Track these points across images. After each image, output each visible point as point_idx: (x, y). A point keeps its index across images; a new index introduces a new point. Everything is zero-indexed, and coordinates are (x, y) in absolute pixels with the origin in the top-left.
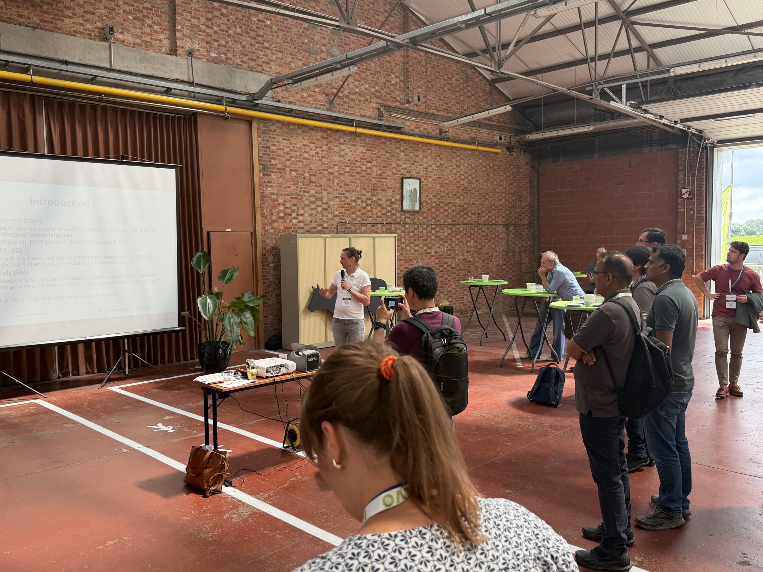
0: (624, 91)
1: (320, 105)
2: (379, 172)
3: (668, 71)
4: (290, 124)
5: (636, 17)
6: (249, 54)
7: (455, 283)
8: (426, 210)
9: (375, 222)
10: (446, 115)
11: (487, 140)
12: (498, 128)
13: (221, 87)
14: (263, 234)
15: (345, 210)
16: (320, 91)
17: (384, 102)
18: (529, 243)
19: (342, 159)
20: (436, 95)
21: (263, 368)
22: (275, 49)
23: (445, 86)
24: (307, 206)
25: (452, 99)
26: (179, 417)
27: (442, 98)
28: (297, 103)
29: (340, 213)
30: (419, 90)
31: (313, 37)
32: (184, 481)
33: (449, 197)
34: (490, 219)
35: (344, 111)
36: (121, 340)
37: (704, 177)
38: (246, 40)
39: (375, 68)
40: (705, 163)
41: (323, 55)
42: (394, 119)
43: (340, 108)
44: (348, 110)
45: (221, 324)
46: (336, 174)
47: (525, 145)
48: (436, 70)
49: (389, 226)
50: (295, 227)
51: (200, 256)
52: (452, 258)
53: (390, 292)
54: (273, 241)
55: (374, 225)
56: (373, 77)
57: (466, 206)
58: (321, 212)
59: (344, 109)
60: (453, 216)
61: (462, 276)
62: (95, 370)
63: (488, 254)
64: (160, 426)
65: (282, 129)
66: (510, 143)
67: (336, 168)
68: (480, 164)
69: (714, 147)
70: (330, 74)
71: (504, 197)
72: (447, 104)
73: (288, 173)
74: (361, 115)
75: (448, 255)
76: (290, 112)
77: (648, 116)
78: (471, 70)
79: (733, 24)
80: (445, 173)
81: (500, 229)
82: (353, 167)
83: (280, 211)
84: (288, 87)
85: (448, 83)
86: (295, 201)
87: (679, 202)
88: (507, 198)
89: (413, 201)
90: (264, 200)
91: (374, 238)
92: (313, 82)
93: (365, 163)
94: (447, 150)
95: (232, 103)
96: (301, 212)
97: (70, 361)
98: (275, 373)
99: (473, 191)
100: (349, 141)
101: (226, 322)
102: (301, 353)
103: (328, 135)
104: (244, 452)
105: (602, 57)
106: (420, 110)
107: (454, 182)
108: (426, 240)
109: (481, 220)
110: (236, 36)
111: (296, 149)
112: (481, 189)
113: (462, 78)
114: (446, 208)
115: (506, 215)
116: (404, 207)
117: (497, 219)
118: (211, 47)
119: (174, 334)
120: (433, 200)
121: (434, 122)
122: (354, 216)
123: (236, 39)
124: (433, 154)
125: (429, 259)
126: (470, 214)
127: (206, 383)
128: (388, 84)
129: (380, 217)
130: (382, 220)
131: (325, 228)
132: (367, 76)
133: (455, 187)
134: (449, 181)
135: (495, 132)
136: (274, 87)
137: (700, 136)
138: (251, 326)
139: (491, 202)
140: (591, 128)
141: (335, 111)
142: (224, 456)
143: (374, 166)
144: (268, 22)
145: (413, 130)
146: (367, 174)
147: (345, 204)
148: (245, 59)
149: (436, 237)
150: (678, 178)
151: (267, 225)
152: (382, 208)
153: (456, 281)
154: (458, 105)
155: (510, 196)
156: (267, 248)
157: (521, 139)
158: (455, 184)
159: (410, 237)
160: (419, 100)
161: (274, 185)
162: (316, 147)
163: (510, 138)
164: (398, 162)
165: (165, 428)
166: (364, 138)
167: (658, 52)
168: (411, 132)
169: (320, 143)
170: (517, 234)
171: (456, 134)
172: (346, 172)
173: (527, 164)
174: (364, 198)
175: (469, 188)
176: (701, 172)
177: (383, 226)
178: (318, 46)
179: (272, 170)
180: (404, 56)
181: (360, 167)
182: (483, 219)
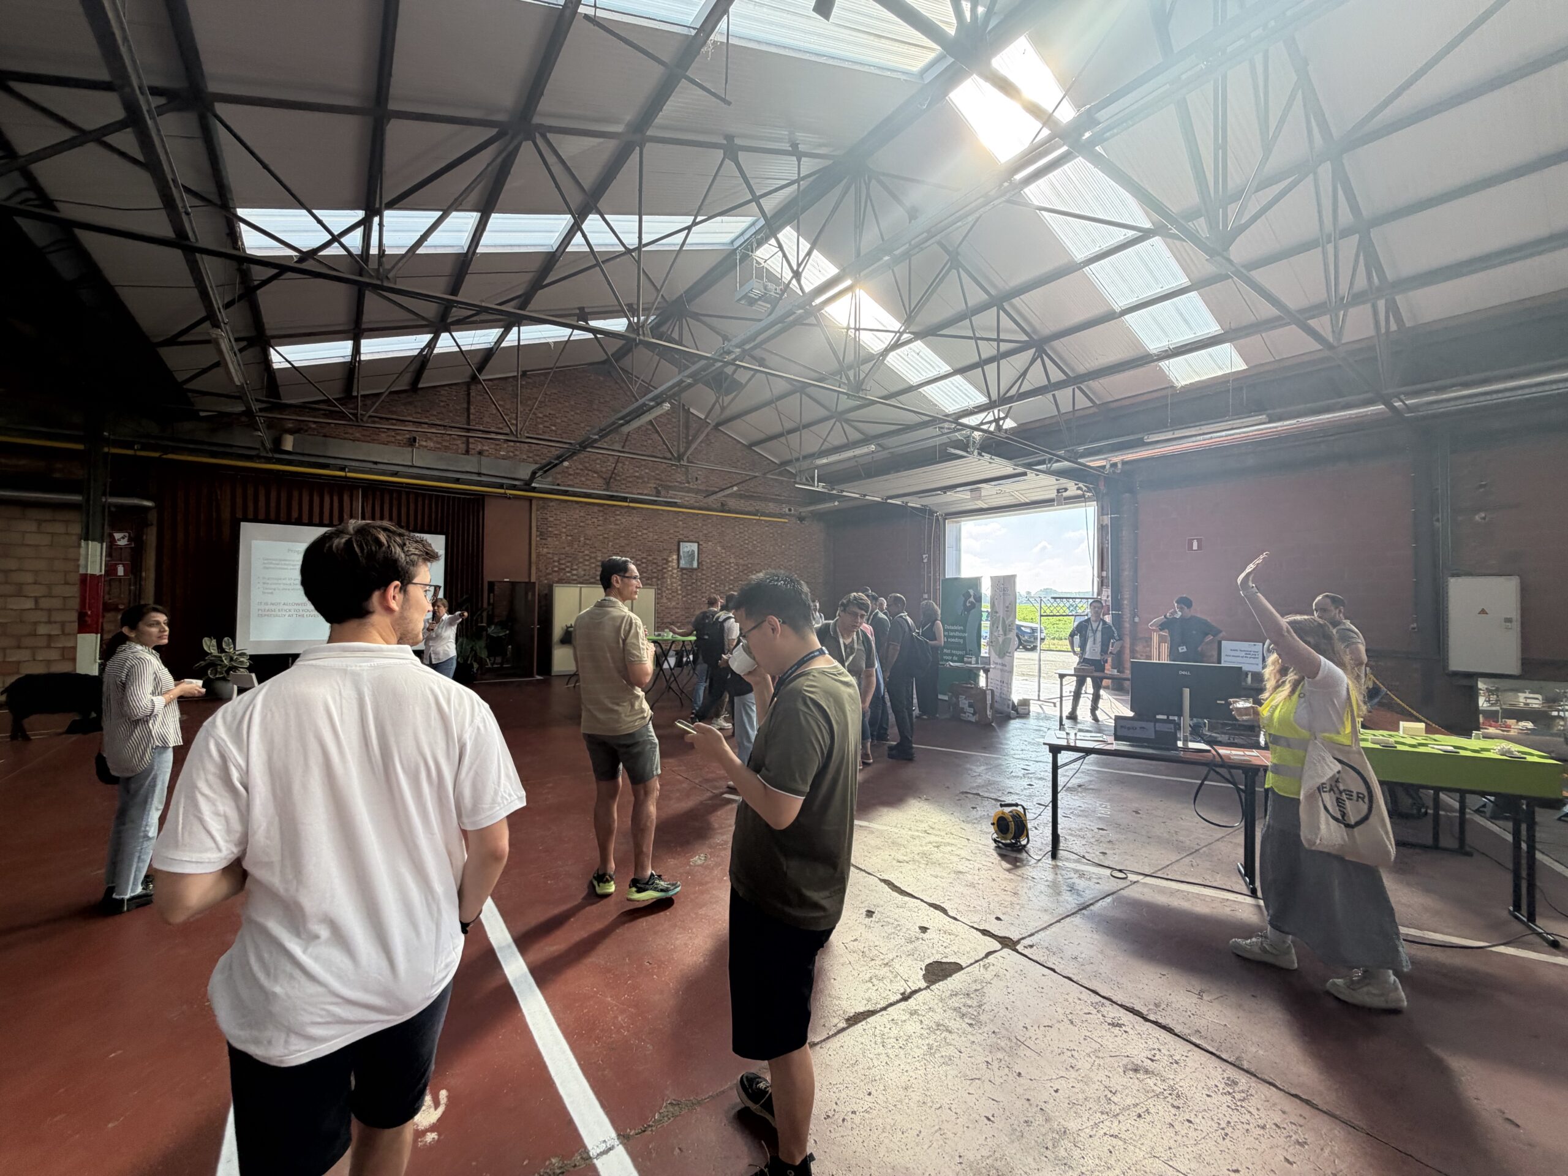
0: (816, 474)
1: (600, 487)
2: (656, 537)
4: (566, 501)
8: (705, 568)
11: (774, 512)
12: (788, 502)
13: (503, 476)
14: (538, 584)
16: (598, 476)
17: (663, 483)
19: (618, 527)
20: (719, 476)
24: (581, 563)
25: (737, 479)
27: (727, 478)
28: (578, 486)
30: (700, 473)
33: (731, 558)
35: (619, 491)
37: (937, 545)
40: (938, 533)
42: (671, 496)
43: (614, 489)
44: (623, 489)
46: (611, 539)
47: (817, 516)
48: (721, 456)
49: (665, 580)
50: (568, 578)
54: (547, 589)
59: (618, 489)
60: (735, 574)
65: (557, 505)
66: (801, 514)
67: (612, 533)
68: (766, 531)
69: (945, 519)
71: (794, 559)
73: (564, 538)
74: (638, 493)
76: (565, 492)
80: (727, 538)
82: (629, 533)
83: (555, 566)
85: (733, 467)
86: (570, 559)
87: (922, 566)
88: (798, 560)
89: (691, 561)
90: (539, 557)
93: (641, 530)
94: (729, 520)
95: (509, 487)
96: (575, 567)
99: (759, 553)
100: (624, 514)
103: (602, 509)
106: (700, 488)
111: (572, 520)
112: (768, 552)
113: (749, 462)
114: (727, 567)
116: (681, 565)
118: (502, 448)
120: (713, 560)
121: (714, 497)
124: (714, 523)
128: (669, 469)
129: (656, 573)
132: (647, 463)
134: (731, 545)
135: (784, 506)
137: (927, 509)
141: (612, 491)
143: (650, 532)
144: (554, 428)
145: (692, 504)
146: (643, 538)
148: (531, 455)
150: (921, 545)
151: (542, 577)
152: (658, 566)
155: (802, 558)
156: (541, 594)
157: (813, 510)
158: (738, 548)
159: (687, 590)
160: (697, 481)
161: (550, 547)
162: (592, 518)
163: (800, 510)
164: (677, 530)
166: (640, 511)
168: (689, 506)
169: (595, 515)
171: (740, 507)
172: (621, 537)
173: (822, 532)
174: (639, 557)
175: (754, 551)
176: (936, 541)
177: (658, 580)
179: (548, 535)
181: (636, 533)
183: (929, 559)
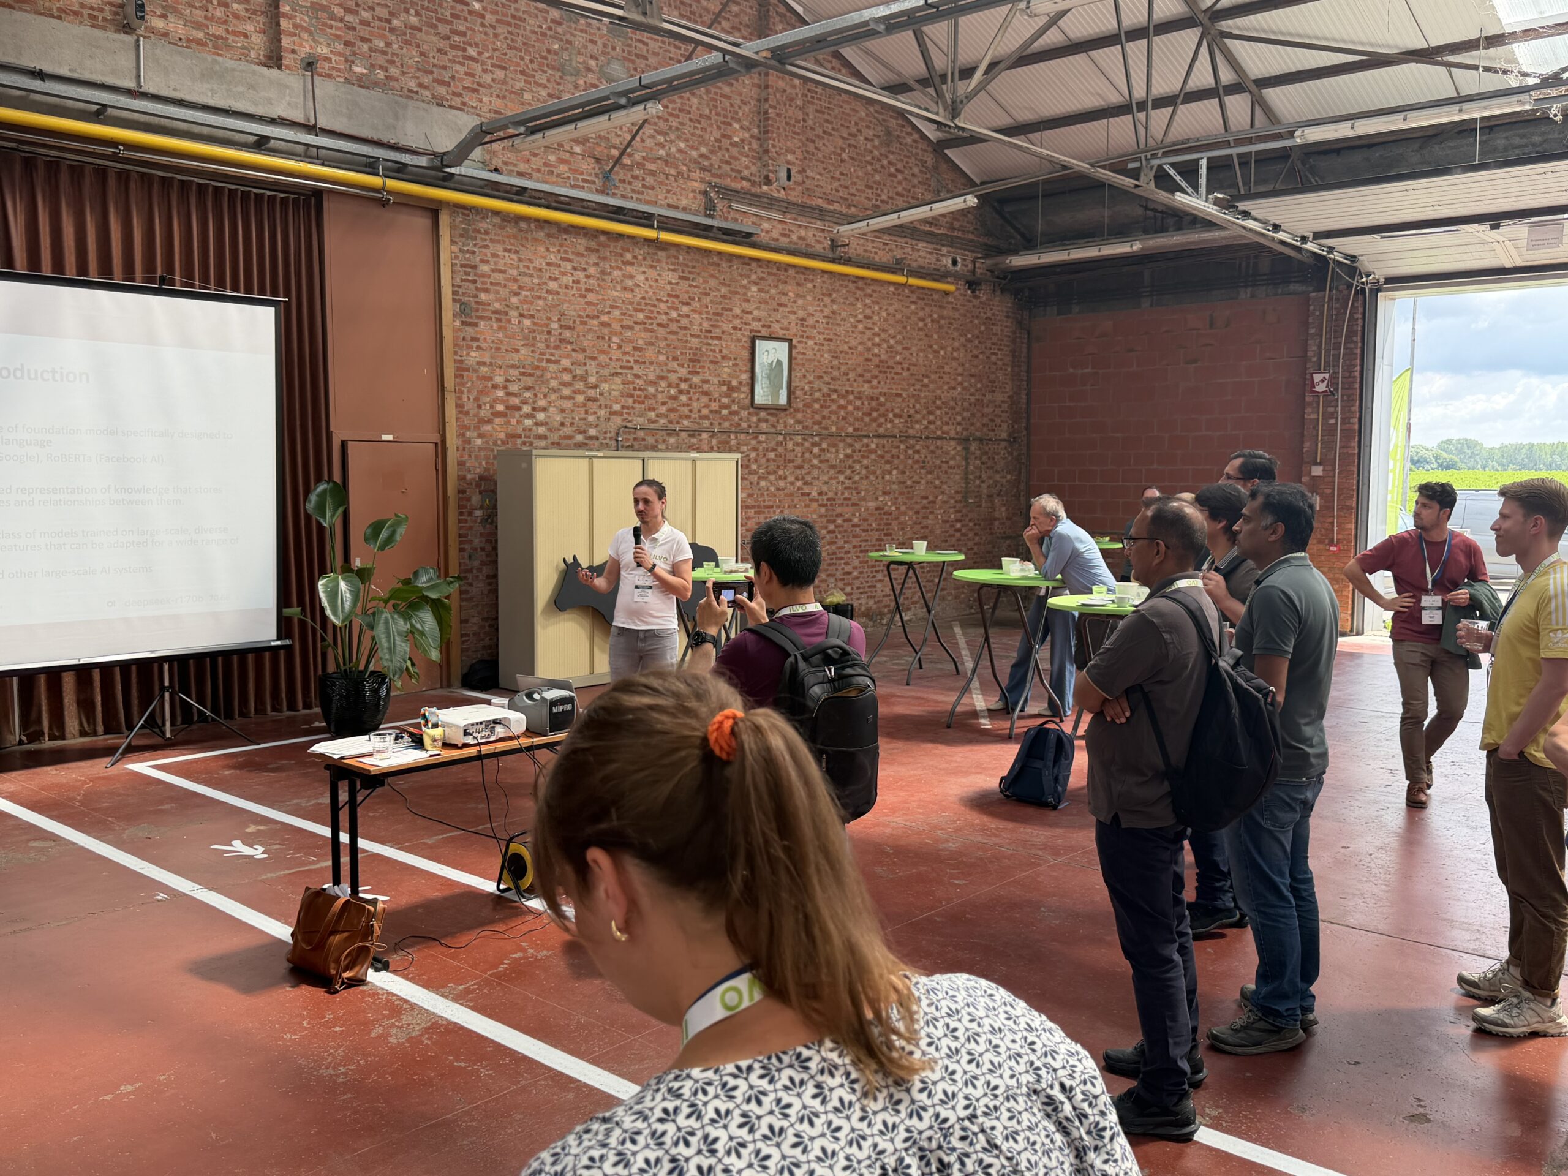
0: (1203, 171)
1: (584, 180)
2: (706, 325)
3: (1291, 134)
4: (520, 218)
5: (1230, 22)
6: (435, 70)
7: (858, 557)
8: (800, 405)
9: (696, 427)
10: (844, 211)
11: (927, 266)
12: (950, 241)
13: (375, 138)
14: (461, 448)
15: (634, 402)
16: (584, 151)
17: (718, 180)
18: (1009, 477)
19: (629, 295)
20: (825, 169)
21: (457, 726)
22: (489, 61)
23: (843, 150)
24: (554, 390)
25: (858, 177)
26: (278, 827)
27: (837, 174)
28: (535, 175)
29: (623, 407)
30: (790, 157)
31: (572, 39)
32: (288, 960)
33: (848, 380)
34: (932, 427)
35: (634, 196)
36: (156, 666)
37: (1359, 351)
38: (430, 40)
39: (698, 109)
40: (1360, 322)
41: (591, 78)
42: (737, 216)
43: (625, 189)
44: (643, 193)
45: (368, 634)
46: (616, 327)
47: (1005, 278)
48: (826, 117)
49: (724, 437)
50: (528, 433)
51: (325, 491)
52: (854, 505)
53: (725, 572)
54: (480, 463)
55: (693, 433)
56: (695, 127)
57: (882, 399)
58: (585, 405)
59: (633, 191)
60: (858, 420)
61: (874, 542)
62: (100, 729)
63: (926, 498)
64: (238, 846)
65: (502, 228)
66: (973, 272)
67: (616, 313)
68: (913, 313)
69: (1378, 290)
70: (605, 117)
71: (961, 384)
72: (847, 188)
73: (514, 321)
74: (669, 206)
75: (845, 499)
76: (519, 194)
77: (1250, 224)
78: (896, 119)
79: (1421, 44)
80: (840, 330)
81: (952, 447)
82: (652, 312)
83: (496, 400)
84: (517, 140)
85: (849, 145)
86: (529, 381)
87: (1307, 399)
88: (966, 384)
89: (775, 388)
90: (462, 376)
91: (694, 461)
92: (569, 132)
93: (677, 305)
94: (846, 283)
95: (398, 171)
96: (542, 403)
97: (44, 708)
98: (482, 738)
99: (898, 369)
100: (644, 259)
101: (380, 631)
102: (536, 696)
103: (599, 245)
104: (415, 899)
105: (1161, 102)
106: (792, 199)
107: (860, 348)
108: (800, 467)
109: (912, 428)
110: (408, 31)
111: (531, 272)
112: (915, 365)
113: (878, 137)
114: (842, 402)
115: (963, 419)
116: (756, 397)
117: (945, 428)
118: (355, 54)
119: (267, 655)
120: (816, 385)
121: (819, 225)
122: (652, 415)
123: (408, 37)
124: (818, 290)
125: (806, 506)
126: (891, 415)
127: (336, 757)
128: (726, 143)
129: (706, 417)
130: (712, 424)
131: (591, 438)
132: (682, 124)
133: (861, 359)
134: (850, 348)
135: (945, 250)
136: (486, 140)
137: (1351, 267)
138: (433, 640)
139: (934, 391)
140: (1137, 246)
141: (614, 195)
142: (372, 909)
143: (695, 311)
144: (477, 5)
145: (777, 240)
146: (680, 328)
147: (635, 389)
148: (427, 80)
149: (821, 462)
150: (1306, 351)
151: (468, 428)
152: (710, 400)
153: (861, 551)
154: (870, 191)
155: (973, 380)
156: (469, 477)
157: (996, 264)
158: (861, 354)
159: (768, 460)
160: (789, 178)
161: (484, 345)
162: (575, 269)
163: (974, 262)
164: (746, 306)
165: (247, 851)
166: (675, 253)
167: (1272, 94)
168: (773, 244)
169: (583, 260)
170: (984, 458)
171: (865, 251)
172: (636, 323)
173: (1007, 317)
174: (673, 377)
175: (891, 363)
176: (1353, 342)
177: (711, 437)
178: (581, 59)
179: (480, 314)
180: (759, 86)
181: (667, 314)
182: (917, 426)
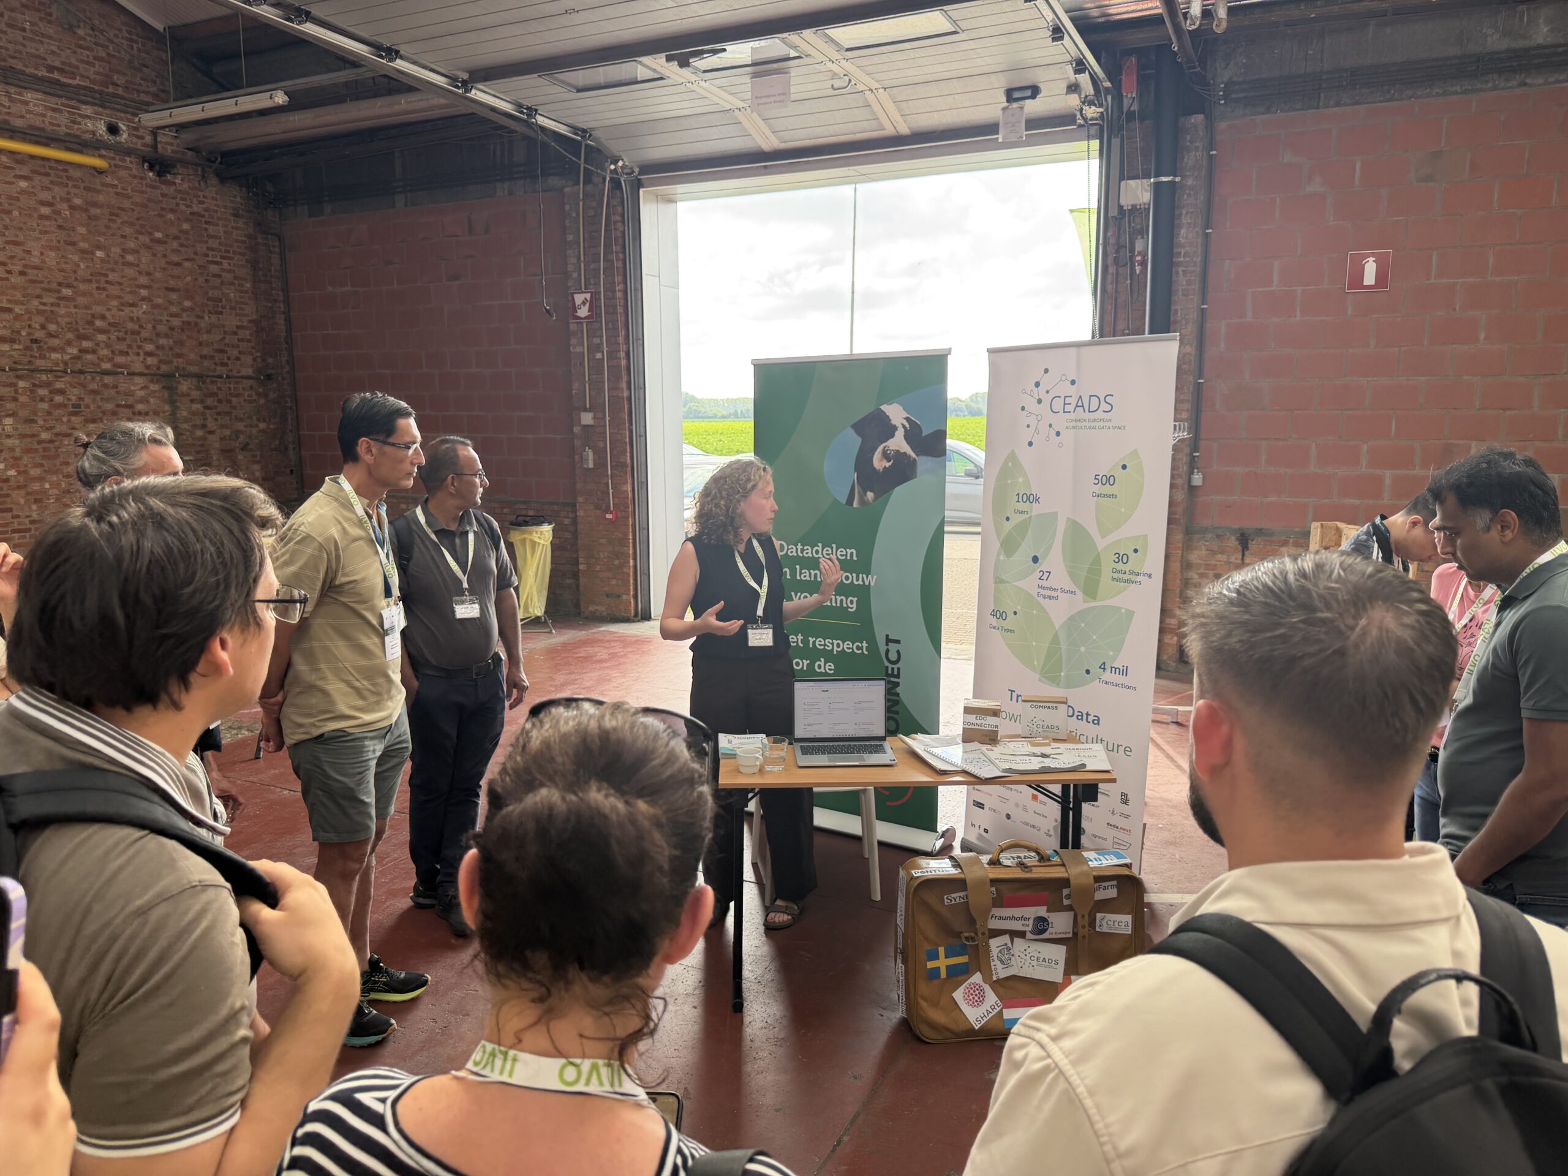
11: (49, 128)
34: (90, 357)
66: (156, 147)
69: (638, 184)
71: (147, 299)
87: (571, 327)
88: (160, 301)
112: (39, 269)
115: (159, 348)
117: (120, 360)
135: (88, 110)
137: (582, 143)
140: (279, 98)
150: (567, 265)
155: (174, 296)
163: (154, 134)
170: (209, 401)
173: (236, 215)
176: (614, 252)
182: (54, 356)
183: (594, 306)
